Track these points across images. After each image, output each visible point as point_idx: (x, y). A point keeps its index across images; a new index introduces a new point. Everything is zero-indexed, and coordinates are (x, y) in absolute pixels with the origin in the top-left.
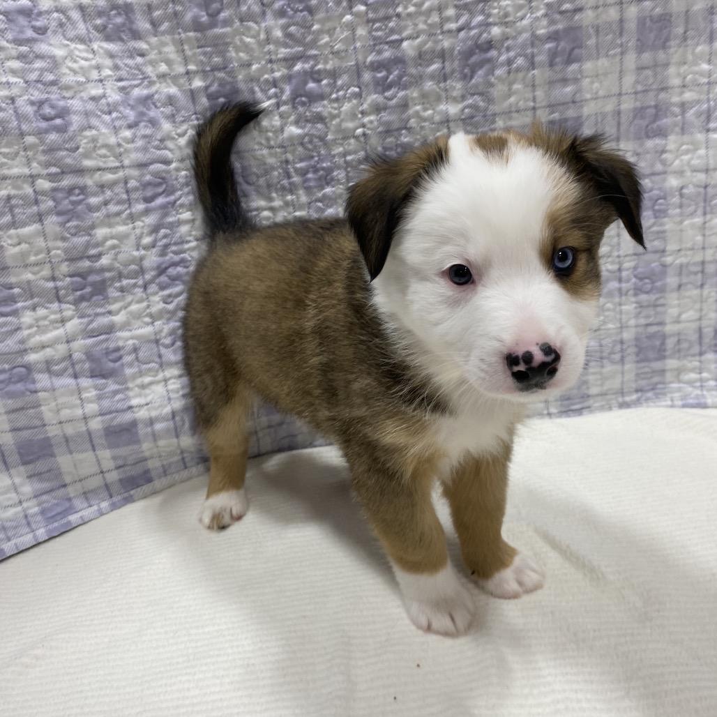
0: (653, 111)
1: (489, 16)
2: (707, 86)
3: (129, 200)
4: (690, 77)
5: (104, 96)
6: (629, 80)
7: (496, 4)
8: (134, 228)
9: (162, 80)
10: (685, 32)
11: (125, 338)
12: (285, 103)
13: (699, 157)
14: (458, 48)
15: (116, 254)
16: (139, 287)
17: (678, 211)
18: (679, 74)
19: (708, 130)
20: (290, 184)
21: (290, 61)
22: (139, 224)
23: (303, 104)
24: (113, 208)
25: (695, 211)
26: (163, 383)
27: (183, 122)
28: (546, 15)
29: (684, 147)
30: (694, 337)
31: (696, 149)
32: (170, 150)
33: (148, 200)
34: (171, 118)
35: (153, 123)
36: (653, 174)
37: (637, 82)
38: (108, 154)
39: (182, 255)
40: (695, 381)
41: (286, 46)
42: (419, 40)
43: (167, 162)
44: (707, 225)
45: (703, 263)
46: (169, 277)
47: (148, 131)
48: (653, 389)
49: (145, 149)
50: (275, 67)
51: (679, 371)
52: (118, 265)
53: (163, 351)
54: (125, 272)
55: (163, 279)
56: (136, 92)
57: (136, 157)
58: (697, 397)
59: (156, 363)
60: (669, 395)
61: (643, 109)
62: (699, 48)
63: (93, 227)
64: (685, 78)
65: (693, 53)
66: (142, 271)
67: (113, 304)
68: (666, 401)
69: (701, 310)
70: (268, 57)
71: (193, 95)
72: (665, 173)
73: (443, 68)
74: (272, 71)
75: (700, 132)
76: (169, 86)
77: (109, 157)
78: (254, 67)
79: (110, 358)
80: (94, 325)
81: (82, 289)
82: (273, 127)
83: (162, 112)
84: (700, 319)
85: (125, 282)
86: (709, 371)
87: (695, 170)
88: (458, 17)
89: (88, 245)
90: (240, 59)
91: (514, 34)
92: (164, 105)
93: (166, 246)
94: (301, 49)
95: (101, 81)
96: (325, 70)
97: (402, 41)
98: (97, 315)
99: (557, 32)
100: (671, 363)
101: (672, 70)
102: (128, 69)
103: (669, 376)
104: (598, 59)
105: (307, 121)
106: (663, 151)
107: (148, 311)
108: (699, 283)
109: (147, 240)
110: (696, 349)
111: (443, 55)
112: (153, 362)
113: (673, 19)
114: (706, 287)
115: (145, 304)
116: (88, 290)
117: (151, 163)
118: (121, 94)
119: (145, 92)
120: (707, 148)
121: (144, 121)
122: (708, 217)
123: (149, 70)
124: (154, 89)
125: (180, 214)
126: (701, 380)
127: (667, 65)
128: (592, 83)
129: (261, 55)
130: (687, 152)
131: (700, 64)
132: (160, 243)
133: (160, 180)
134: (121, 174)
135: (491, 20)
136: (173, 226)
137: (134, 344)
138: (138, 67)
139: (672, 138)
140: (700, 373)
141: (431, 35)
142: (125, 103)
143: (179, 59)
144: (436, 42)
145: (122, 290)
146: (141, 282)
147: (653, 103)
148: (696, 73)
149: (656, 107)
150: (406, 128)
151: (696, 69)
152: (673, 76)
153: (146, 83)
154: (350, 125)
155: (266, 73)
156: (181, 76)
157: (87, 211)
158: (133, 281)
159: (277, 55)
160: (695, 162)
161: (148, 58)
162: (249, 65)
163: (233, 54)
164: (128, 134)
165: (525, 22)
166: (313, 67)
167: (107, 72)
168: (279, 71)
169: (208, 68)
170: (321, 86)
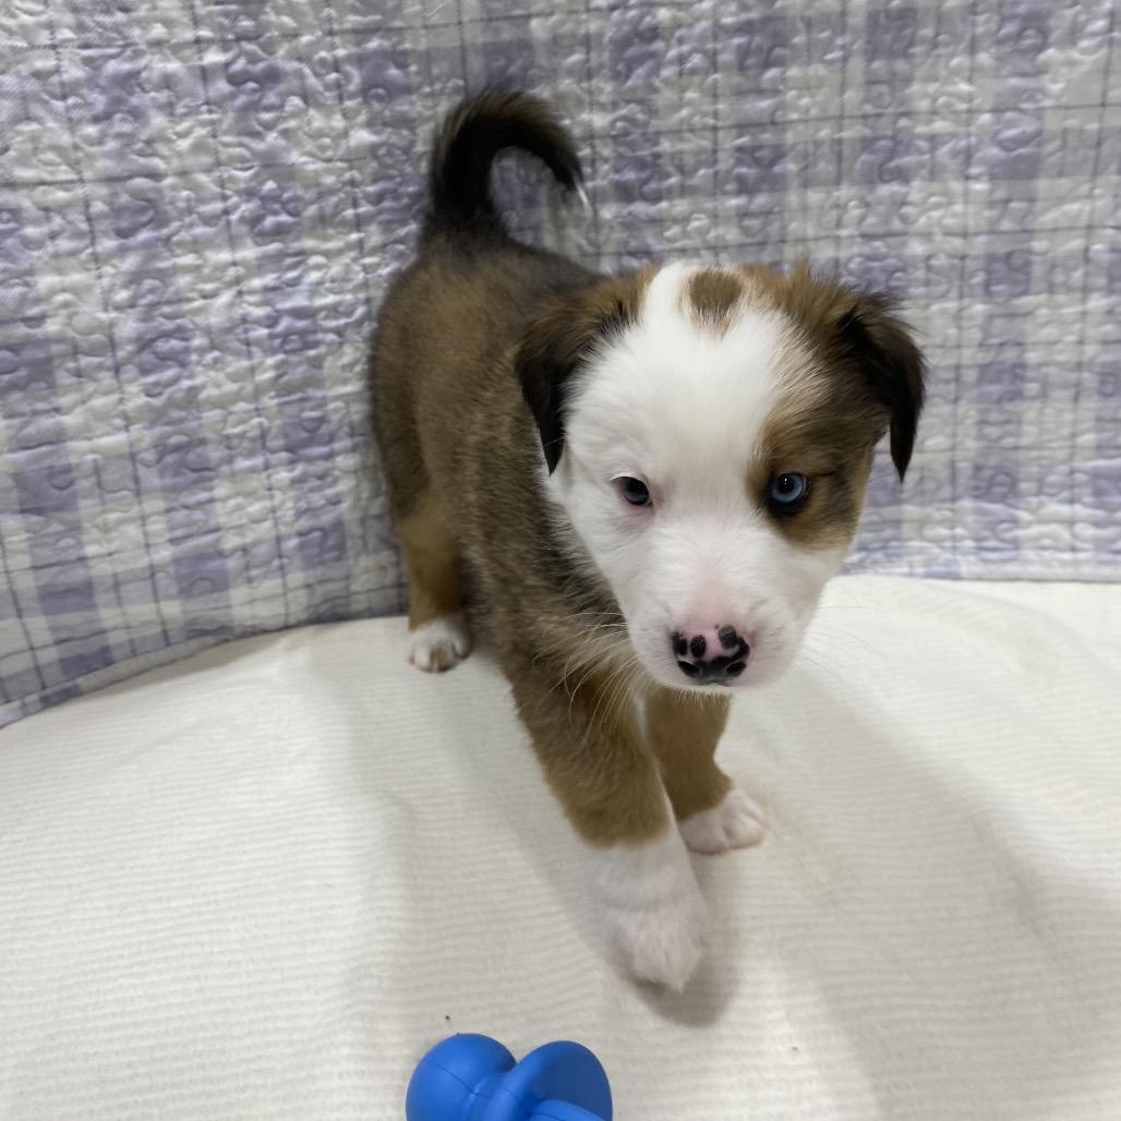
0: (887, 143)
2: (966, 115)
3: (92, 232)
4: (942, 100)
5: (57, 71)
6: (852, 95)
8: (100, 277)
9: (154, 50)
10: (936, 36)
11: (80, 452)
12: (352, 96)
13: (955, 215)
14: (610, 34)
15: (72, 316)
16: (108, 369)
17: (922, 290)
18: (927, 95)
19: (967, 178)
20: (356, 215)
21: (362, 33)
22: (107, 269)
23: (380, 99)
24: (64, 244)
25: (947, 292)
26: (139, 522)
27: (186, 115)
29: (934, 199)
30: (944, 474)
31: (950, 204)
32: (163, 157)
33: (122, 234)
34: (168, 108)
35: (137, 115)
36: (891, 235)
37: (866, 100)
38: (58, 160)
39: (179, 321)
40: (944, 539)
41: (355, 11)
42: (554, 18)
43: (154, 175)
44: (965, 313)
45: (958, 367)
46: (156, 354)
47: (127, 128)
48: (883, 548)
49: (120, 155)
50: (337, 40)
51: (922, 523)
52: (73, 334)
53: (142, 471)
54: (84, 345)
55: (147, 357)
56: (112, 67)
57: (104, 165)
58: (947, 563)
59: (129, 490)
60: (907, 558)
61: (875, 139)
62: (955, 62)
63: (31, 272)
64: (935, 100)
65: (947, 67)
66: (112, 344)
67: (62, 396)
68: (900, 566)
69: (954, 435)
70: (326, 26)
71: (205, 74)
72: (904, 234)
74: (333, 47)
75: (956, 179)
76: (166, 59)
77: (59, 165)
78: (305, 39)
79: (55, 482)
80: (31, 430)
81: (12, 372)
82: (332, 129)
83: (153, 99)
84: (952, 449)
85: (84, 361)
86: (965, 526)
87: (949, 233)
89: (23, 300)
90: (281, 27)
91: (690, 21)
92: (158, 88)
93: (153, 306)
94: (378, 17)
95: (54, 47)
96: (413, 52)
97: (529, 17)
98: (36, 413)
100: (911, 510)
101: (915, 88)
102: (101, 30)
103: (907, 530)
104: (809, 64)
105: (385, 124)
106: (903, 203)
107: (121, 408)
108: (952, 397)
109: (122, 295)
110: (946, 492)
111: (587, 42)
112: (126, 489)
113: (919, 16)
114: (962, 402)
115: (115, 397)
116: (23, 372)
117: (130, 177)
118: (87, 68)
119: (127, 66)
120: (966, 202)
121: (122, 111)
122: (966, 301)
123: (136, 33)
124: (142, 62)
125: (177, 256)
126: (954, 538)
127: (908, 80)
128: (800, 97)
129: (316, 23)
130: (937, 206)
131: (955, 83)
132: (144, 301)
133: (143, 203)
134: (80, 191)
136: (164, 276)
137: (95, 461)
138: (117, 28)
139: (916, 184)
140: (952, 528)
141: (571, 12)
142: (91, 82)
143: (186, 20)
144: (579, 23)
145: (78, 373)
146: (109, 362)
147: (889, 132)
148: (950, 95)
149: (893, 138)
151: (950, 88)
152: (920, 94)
153: (128, 52)
155: (322, 49)
156: (186, 45)
157: (21, 247)
158: (96, 360)
159: (341, 23)
160: (949, 221)
161: (134, 15)
162: (295, 35)
163: (272, 17)
164: (92, 130)
166: (394, 46)
167: (67, 34)
168: (344, 47)
169: (230, 37)
170: (407, 74)
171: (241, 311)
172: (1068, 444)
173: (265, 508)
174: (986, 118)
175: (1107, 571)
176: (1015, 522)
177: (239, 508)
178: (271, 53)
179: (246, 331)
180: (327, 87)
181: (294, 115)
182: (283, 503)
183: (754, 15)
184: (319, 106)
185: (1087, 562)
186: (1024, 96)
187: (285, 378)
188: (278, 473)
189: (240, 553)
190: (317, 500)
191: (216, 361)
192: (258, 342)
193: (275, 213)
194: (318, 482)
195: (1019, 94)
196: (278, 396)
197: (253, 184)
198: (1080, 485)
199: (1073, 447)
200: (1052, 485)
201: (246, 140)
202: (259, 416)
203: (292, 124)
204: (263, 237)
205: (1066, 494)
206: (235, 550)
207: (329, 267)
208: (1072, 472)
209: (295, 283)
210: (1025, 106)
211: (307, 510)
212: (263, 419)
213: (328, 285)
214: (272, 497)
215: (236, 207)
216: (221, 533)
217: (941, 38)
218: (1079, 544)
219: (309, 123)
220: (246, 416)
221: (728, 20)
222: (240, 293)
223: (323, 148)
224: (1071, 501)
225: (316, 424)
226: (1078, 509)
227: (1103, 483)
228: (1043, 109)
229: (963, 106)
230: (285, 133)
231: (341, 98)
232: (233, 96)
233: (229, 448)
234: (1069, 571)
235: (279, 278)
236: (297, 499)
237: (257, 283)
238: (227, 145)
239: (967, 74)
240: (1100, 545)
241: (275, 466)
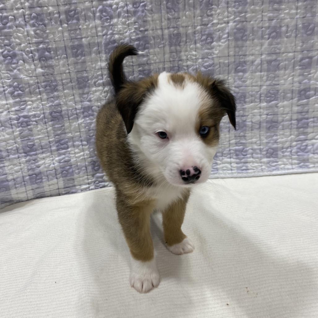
0: (176, 68)
1: (114, 31)
2: (195, 60)
4: (189, 56)
6: (167, 56)
7: (116, 27)
10: (186, 40)
12: (36, 60)
14: (103, 42)
18: (185, 55)
20: (39, 91)
21: (38, 43)
23: (44, 61)
28: (134, 32)
37: (170, 57)
41: (36, 38)
42: (89, 38)
50: (31, 45)
61: (173, 67)
62: (191, 46)
64: (187, 56)
65: (190, 47)
70: (28, 42)
73: (98, 49)
74: (30, 47)
78: (23, 45)
82: (31, 69)
88: (102, 31)
90: (16, 42)
94: (42, 39)
96: (52, 48)
97: (82, 38)
99: (139, 38)
101: (183, 53)
104: (155, 48)
105: (46, 67)
111: (98, 44)
113: (181, 35)
127: (181, 52)
128: (154, 57)
129: (25, 41)
131: (192, 52)
135: (115, 32)
141: (93, 37)
144: (95, 39)
147: (177, 65)
150: (85, 71)
151: (191, 53)
152: (183, 55)
154: (64, 69)
155: (28, 48)
159: (32, 41)
162: (20, 44)
163: (14, 40)
165: (127, 34)
166: (47, 47)
168: (33, 47)
169: (3, 45)
170: (51, 54)
171: (9, 116)
172: (228, 143)
173: (18, 168)
174: (200, 60)
175: (240, 175)
176: (216, 164)
177: (11, 168)
178: (14, 49)
179: (11, 122)
180: (29, 58)
181: (21, 65)
182: (24, 167)
183: (140, 36)
184: (28, 63)
185: (235, 173)
186: (209, 54)
187: (22, 134)
188: (22, 159)
189: (13, 180)
190: (33, 166)
191: (3, 129)
192: (14, 125)
193: (18, 91)
194: (34, 161)
195: (208, 54)
196: (21, 139)
197: (11, 83)
198: (232, 153)
199: (229, 144)
200: (225, 154)
201: (9, 72)
202: (16, 144)
203: (21, 67)
204: (14, 97)
205: (229, 156)
206: (11, 180)
207: (33, 105)
208: (230, 150)
209: (24, 109)
210: (209, 57)
211: (31, 169)
212: (17, 145)
213: (32, 109)
214: (21, 166)
215: (7, 89)
216: (7, 175)
217: (187, 40)
218: (233, 168)
219: (25, 67)
220: (12, 144)
221: (133, 37)
222: (9, 112)
223: (29, 74)
224: (230, 158)
225: (32, 146)
226: (232, 160)
227: (238, 153)
228: (214, 57)
229: (194, 58)
230: (19, 70)
231: (33, 61)
232: (4, 61)
233: (8, 152)
234: (230, 175)
235: (19, 108)
236: (28, 166)
237: (13, 109)
238: (3, 73)
239: (195, 49)
240: (238, 168)
241: (21, 157)
